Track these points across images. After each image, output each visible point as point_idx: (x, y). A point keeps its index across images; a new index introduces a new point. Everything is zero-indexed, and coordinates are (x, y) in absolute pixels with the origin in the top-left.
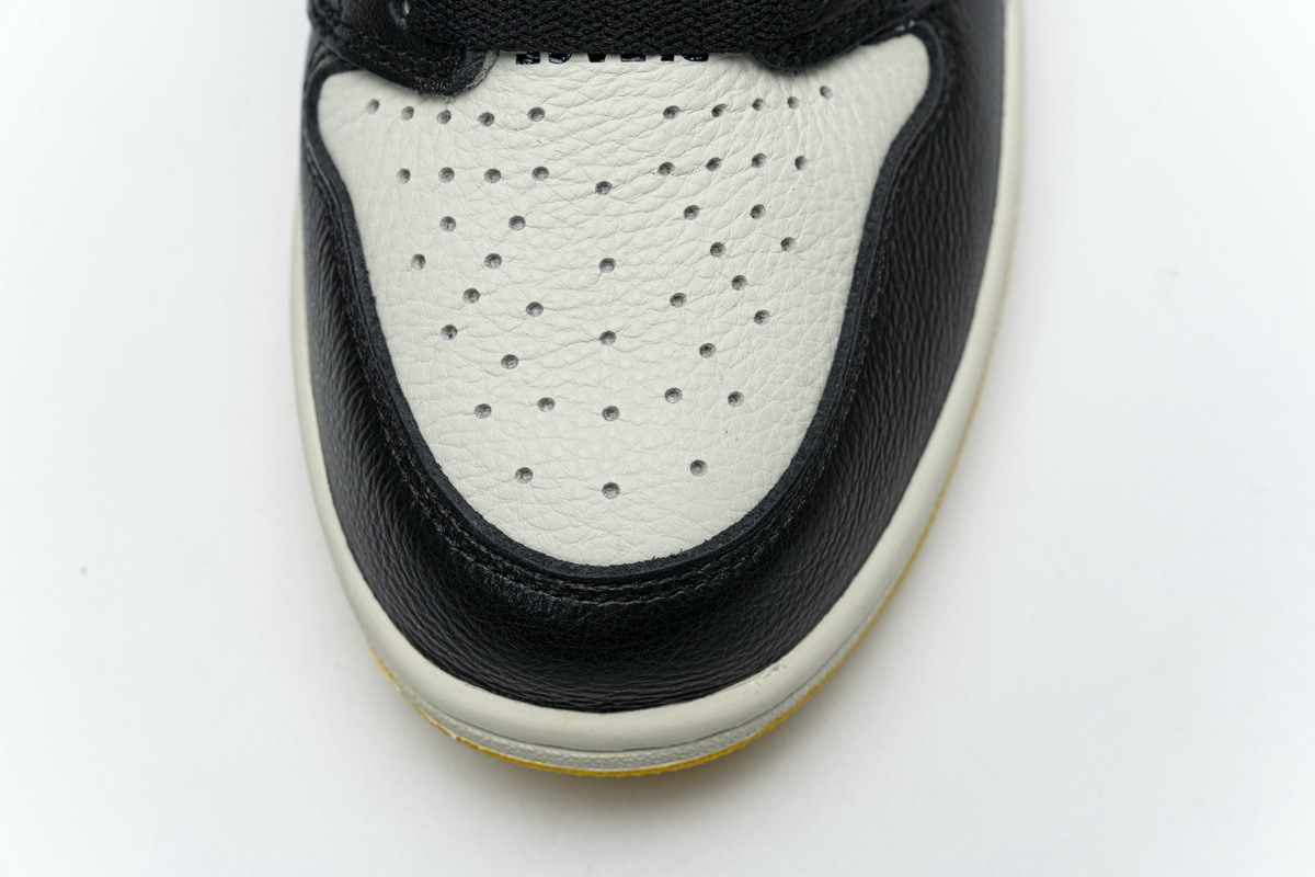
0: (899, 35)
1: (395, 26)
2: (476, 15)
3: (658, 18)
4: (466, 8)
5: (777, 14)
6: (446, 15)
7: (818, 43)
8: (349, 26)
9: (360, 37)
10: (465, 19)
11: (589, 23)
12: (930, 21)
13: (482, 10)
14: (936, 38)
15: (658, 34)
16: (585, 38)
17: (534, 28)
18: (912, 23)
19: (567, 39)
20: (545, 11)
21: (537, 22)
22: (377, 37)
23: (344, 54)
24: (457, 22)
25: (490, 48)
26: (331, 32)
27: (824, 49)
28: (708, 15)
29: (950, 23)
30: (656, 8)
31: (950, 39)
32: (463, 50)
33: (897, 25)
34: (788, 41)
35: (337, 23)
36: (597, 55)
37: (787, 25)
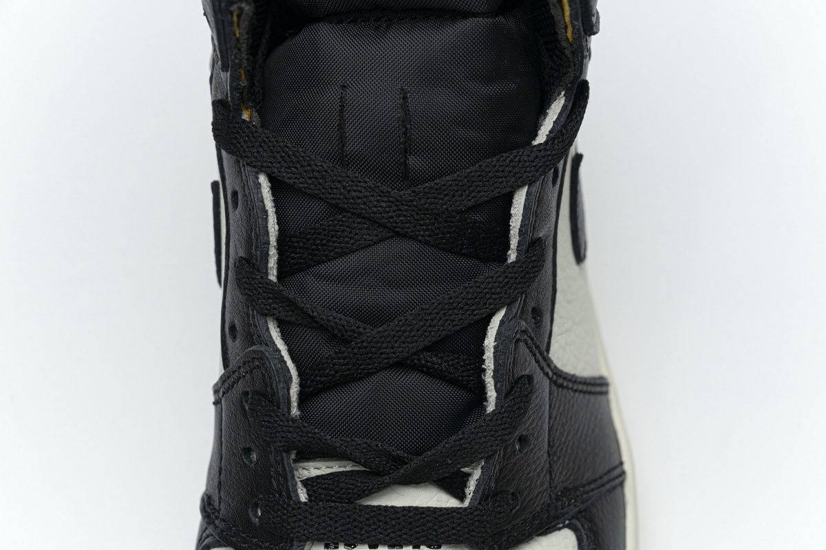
0: (559, 529)
1: (251, 523)
2: (300, 520)
3: (411, 523)
4: (294, 516)
5: (483, 522)
6: (283, 520)
7: (509, 537)
8: (224, 521)
9: (230, 528)
10: (294, 522)
11: (369, 526)
12: (578, 520)
13: (304, 517)
14: (582, 531)
15: (411, 533)
16: (366, 535)
17: (336, 528)
18: (567, 522)
19: (355, 536)
20: (342, 518)
21: (337, 525)
22: (241, 529)
23: (220, 538)
24: (289, 524)
25: (308, 540)
26: (214, 523)
27: (513, 540)
28: (442, 522)
29: (591, 520)
30: (410, 517)
31: (590, 530)
32: (292, 541)
33: (558, 524)
34: (490, 536)
35: (217, 518)
36: (373, 545)
37: (490, 528)
